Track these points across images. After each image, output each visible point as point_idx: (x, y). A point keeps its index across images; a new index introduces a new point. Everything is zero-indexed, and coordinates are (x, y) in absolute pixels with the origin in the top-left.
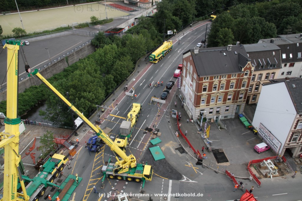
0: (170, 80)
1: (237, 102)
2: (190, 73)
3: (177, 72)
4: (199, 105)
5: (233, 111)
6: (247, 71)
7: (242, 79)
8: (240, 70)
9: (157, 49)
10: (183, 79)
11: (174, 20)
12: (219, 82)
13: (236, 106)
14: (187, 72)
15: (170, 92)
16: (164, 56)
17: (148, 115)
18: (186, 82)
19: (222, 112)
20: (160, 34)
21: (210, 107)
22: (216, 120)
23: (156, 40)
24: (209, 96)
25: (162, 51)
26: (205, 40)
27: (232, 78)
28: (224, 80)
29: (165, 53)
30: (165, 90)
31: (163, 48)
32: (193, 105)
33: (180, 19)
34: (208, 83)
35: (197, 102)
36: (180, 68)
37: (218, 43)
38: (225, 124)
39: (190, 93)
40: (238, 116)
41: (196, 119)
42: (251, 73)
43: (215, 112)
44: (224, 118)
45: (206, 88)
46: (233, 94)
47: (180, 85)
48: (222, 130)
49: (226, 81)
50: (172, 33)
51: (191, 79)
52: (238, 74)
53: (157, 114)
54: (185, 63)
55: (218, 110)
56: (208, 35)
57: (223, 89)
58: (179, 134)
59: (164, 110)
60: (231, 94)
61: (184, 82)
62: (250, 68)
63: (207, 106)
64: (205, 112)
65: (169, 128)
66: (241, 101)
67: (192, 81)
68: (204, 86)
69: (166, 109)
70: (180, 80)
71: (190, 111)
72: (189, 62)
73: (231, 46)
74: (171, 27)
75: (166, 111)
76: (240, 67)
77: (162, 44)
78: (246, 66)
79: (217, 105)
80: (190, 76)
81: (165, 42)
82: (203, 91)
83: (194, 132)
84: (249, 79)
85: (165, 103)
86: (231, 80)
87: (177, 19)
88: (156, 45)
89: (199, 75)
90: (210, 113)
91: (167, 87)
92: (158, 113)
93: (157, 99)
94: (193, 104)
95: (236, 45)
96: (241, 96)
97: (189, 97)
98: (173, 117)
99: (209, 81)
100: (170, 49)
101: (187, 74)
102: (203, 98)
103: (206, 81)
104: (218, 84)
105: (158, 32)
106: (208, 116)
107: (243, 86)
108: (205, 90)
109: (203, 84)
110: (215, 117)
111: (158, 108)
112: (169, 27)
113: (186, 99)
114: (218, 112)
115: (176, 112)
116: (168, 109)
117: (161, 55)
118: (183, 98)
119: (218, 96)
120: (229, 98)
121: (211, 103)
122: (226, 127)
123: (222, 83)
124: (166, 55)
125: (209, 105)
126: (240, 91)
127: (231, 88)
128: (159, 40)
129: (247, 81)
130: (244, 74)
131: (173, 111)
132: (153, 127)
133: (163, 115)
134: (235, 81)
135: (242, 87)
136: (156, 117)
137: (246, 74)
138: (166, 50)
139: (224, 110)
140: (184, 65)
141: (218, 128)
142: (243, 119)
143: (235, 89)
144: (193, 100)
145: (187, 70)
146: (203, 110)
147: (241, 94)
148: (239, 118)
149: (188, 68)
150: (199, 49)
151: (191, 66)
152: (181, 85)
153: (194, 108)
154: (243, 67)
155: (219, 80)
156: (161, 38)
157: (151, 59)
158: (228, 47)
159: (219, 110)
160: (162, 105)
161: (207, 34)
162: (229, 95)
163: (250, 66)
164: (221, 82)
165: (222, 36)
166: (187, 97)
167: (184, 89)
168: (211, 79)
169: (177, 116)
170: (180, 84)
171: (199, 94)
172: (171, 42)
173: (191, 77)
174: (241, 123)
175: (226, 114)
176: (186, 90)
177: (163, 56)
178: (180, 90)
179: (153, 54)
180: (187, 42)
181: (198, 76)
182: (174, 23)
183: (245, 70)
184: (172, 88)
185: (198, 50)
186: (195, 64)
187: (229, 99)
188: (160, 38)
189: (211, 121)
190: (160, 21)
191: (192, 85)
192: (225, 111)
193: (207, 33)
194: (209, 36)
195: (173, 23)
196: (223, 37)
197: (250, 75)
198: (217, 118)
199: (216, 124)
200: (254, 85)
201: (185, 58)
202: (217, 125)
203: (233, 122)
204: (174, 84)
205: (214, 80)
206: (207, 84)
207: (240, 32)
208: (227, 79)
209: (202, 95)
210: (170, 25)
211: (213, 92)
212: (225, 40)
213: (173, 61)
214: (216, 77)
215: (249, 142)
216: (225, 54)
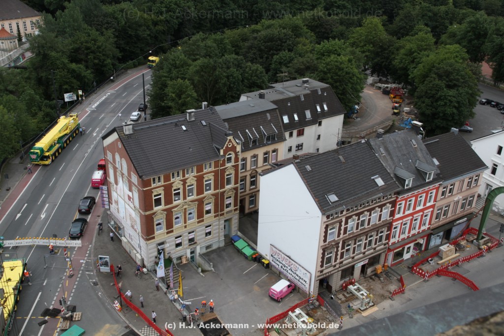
0: (85, 196)
1: (223, 214)
2: (123, 174)
3: (98, 175)
4: (153, 236)
5: (219, 233)
6: (230, 154)
7: (223, 171)
8: (217, 154)
9: (45, 135)
10: (112, 188)
11: (74, 71)
12: (182, 183)
13: (223, 221)
14: (118, 174)
15: (88, 220)
16: (64, 148)
17: (44, 280)
18: (118, 194)
19: (199, 240)
20: (48, 101)
21: (175, 234)
22: (192, 258)
23: (41, 115)
24: (169, 213)
25: (57, 137)
26: (146, 107)
27: (205, 171)
28: (191, 177)
29: (66, 142)
30: (77, 218)
31: (60, 131)
32: (141, 238)
33: (87, 67)
34: (163, 188)
35: (148, 230)
36: (102, 167)
37: (170, 107)
38: (209, 261)
39: (130, 215)
40: (230, 241)
41: (152, 264)
42: (236, 155)
43: (186, 243)
44: (206, 249)
45: (160, 198)
46: (212, 200)
47: (106, 203)
48: (206, 273)
49: (196, 179)
50: (75, 98)
51: (127, 186)
52: (215, 162)
53: (65, 274)
54: (109, 156)
55: (191, 236)
56: (148, 95)
57: (192, 195)
58: (121, 305)
59: (81, 261)
60: (210, 200)
61: (114, 195)
62: (233, 149)
63: (168, 233)
64: (166, 246)
65: (98, 297)
66: (231, 211)
67: (130, 190)
68: (155, 196)
69: (86, 258)
70: (105, 192)
71: (136, 250)
72: (117, 153)
73: (193, 112)
74: (70, 86)
75: (86, 261)
76: (216, 148)
77: (56, 123)
78: (226, 146)
79: (188, 228)
80: (124, 179)
81: (62, 117)
82: (155, 206)
83: (152, 292)
84: (236, 167)
85: (81, 246)
86: (204, 176)
87: (80, 68)
88: (42, 125)
89: (140, 175)
90: (178, 245)
91: (80, 211)
92: (67, 270)
93: (61, 241)
94: (140, 234)
95: (201, 108)
96: (228, 202)
97: (129, 222)
98: (102, 273)
99: (163, 184)
100: (75, 132)
101: (118, 177)
102: (158, 220)
103: (158, 185)
104: (181, 187)
105: (43, 99)
106: (175, 252)
107: (229, 182)
108: (158, 202)
109: (152, 192)
110: (189, 251)
111: (67, 259)
112: (65, 87)
113: (125, 229)
114: (191, 240)
115: (107, 258)
116: (89, 256)
117: (57, 146)
118: (118, 228)
119: (185, 209)
120: (207, 209)
121: (175, 227)
122: (212, 266)
123: (188, 184)
124: (67, 145)
125: (172, 231)
126: (225, 192)
127: (207, 190)
128: (47, 115)
129: (233, 172)
130: (226, 159)
131: (101, 258)
132: (61, 304)
133: (81, 272)
134: (211, 176)
135: (227, 184)
136: (64, 280)
137: (229, 160)
138: (66, 135)
139: (202, 235)
140: (108, 161)
141: (199, 273)
142: (240, 244)
143: (214, 190)
144: (138, 227)
145: (115, 169)
146: (162, 243)
147: (227, 198)
148: (233, 244)
149: (117, 166)
150: (133, 124)
151: (123, 159)
152: (110, 202)
153: (143, 243)
154: (220, 148)
155: (182, 178)
156: (51, 110)
157: (34, 157)
158: (188, 114)
159: (193, 236)
160: (74, 252)
161: (146, 94)
162: (206, 204)
163: (233, 143)
164: (187, 181)
165: (174, 95)
166: (126, 224)
167: (118, 209)
168: (167, 179)
169: (112, 267)
170: (106, 199)
171: (148, 213)
172: (75, 117)
173: (127, 182)
174: (239, 252)
175: (207, 242)
176: (122, 210)
177: (62, 148)
178: (109, 212)
179: (39, 145)
180: (110, 112)
181: (140, 177)
182: (75, 78)
183: (225, 153)
184: (92, 211)
185: (131, 126)
186: (130, 154)
187: (208, 212)
188: (48, 110)
189: (182, 262)
190: (43, 74)
191: (132, 197)
192: (205, 235)
193: (146, 91)
194: (151, 96)
195: (72, 77)
196: (176, 96)
197: (237, 160)
198: (192, 253)
199: (193, 264)
200: (247, 177)
201: (109, 146)
202: (195, 268)
203: (224, 254)
204: (95, 203)
205: (172, 180)
206: (161, 191)
207: (206, 85)
208: (196, 174)
209: (154, 214)
210: (67, 83)
211: (175, 203)
212: (180, 101)
213: (86, 155)
214: (176, 175)
215: (258, 285)
216: (184, 128)
